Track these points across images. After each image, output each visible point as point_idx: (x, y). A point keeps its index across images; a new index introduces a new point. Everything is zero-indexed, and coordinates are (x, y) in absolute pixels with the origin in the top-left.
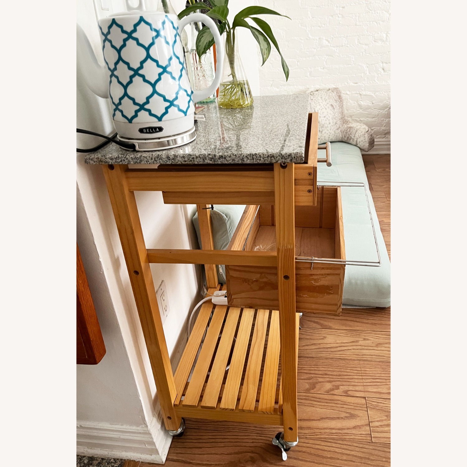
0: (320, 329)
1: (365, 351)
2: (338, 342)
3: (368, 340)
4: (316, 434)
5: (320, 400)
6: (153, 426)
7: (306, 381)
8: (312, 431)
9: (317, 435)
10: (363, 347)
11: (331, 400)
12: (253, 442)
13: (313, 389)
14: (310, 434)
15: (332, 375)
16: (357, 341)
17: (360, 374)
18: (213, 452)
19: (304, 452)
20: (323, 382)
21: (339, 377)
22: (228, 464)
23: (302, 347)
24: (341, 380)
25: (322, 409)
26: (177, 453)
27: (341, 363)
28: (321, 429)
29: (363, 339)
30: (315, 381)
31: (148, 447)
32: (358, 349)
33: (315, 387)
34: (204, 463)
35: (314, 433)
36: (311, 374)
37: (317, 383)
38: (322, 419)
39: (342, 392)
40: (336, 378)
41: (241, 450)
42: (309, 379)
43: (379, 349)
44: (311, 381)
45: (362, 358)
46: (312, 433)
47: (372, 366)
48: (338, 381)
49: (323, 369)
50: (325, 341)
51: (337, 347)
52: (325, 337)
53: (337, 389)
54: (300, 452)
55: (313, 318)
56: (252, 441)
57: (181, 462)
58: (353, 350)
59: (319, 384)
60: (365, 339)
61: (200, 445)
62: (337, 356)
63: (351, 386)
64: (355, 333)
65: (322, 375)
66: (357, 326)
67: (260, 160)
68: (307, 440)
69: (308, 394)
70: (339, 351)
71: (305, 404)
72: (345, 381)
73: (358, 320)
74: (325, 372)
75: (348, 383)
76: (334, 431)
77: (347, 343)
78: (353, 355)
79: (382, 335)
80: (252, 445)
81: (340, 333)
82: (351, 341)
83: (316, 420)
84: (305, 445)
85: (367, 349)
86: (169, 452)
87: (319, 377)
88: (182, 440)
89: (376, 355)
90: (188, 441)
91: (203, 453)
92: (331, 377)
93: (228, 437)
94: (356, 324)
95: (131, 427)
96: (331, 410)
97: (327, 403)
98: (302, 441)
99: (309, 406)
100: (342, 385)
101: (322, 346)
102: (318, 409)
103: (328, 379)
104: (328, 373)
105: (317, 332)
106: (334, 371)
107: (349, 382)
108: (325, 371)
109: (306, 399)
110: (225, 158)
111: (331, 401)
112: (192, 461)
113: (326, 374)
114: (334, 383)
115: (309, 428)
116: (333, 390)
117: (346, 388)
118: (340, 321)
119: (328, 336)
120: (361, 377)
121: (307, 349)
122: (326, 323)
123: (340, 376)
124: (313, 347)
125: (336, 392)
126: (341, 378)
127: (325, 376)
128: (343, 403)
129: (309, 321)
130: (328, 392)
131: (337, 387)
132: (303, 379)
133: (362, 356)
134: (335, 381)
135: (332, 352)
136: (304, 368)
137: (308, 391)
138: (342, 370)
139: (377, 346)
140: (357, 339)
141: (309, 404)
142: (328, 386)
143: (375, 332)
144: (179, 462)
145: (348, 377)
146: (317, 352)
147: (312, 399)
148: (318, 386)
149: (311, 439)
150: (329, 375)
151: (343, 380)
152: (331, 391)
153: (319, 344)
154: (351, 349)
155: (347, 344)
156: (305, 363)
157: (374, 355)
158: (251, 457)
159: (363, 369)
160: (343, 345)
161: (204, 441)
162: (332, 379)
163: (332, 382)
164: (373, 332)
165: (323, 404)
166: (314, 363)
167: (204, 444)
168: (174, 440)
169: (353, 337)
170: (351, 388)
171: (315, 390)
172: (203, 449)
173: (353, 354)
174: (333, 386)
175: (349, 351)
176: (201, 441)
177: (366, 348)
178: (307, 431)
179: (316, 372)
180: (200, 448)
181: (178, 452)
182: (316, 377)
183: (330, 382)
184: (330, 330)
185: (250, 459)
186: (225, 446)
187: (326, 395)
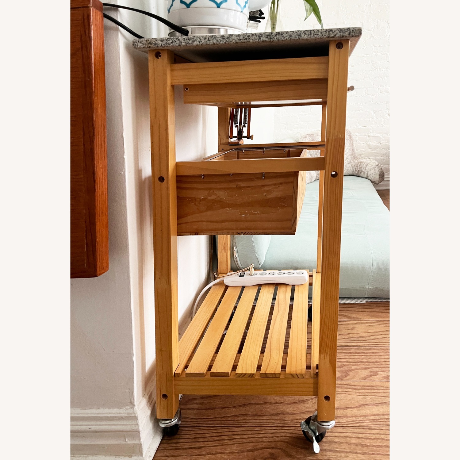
0: (347, 321)
2: (370, 331)
5: (355, 388)
6: (141, 408)
8: (350, 419)
9: (356, 423)
11: (369, 386)
12: (272, 437)
13: (346, 377)
14: (347, 423)
15: (367, 362)
19: (342, 443)
20: (357, 369)
21: (376, 364)
24: (379, 366)
25: (360, 396)
27: (378, 350)
28: (361, 416)
30: (347, 369)
31: (129, 442)
33: (348, 375)
35: (353, 421)
36: (341, 362)
37: (350, 371)
38: (361, 406)
39: (383, 378)
40: (372, 365)
41: (258, 447)
42: (340, 367)
44: (343, 369)
48: (376, 367)
49: (356, 357)
50: (355, 331)
51: (370, 336)
52: (354, 328)
53: (376, 375)
54: (336, 442)
56: (270, 435)
59: (353, 371)
61: (201, 445)
62: (372, 343)
65: (355, 362)
67: (318, 34)
68: (344, 429)
69: (341, 382)
70: (373, 339)
71: (338, 392)
72: (384, 367)
74: (359, 360)
76: (378, 417)
80: (272, 439)
81: (370, 323)
82: (385, 330)
83: (354, 408)
87: (352, 365)
91: (204, 453)
92: (367, 364)
93: (239, 433)
95: (111, 411)
97: (364, 389)
98: (338, 431)
99: (343, 393)
100: (381, 371)
101: (351, 336)
102: (354, 396)
103: (363, 366)
104: (363, 360)
105: (344, 324)
106: (369, 358)
108: (359, 358)
110: (282, 34)
113: (361, 362)
114: (370, 370)
115: (346, 416)
116: (371, 376)
118: (370, 313)
119: (357, 326)
122: (354, 316)
123: (376, 362)
124: (341, 337)
125: (374, 378)
127: (360, 364)
128: (385, 388)
130: (365, 379)
131: (376, 374)
134: (372, 368)
135: (364, 341)
137: (339, 379)
142: (365, 373)
146: (348, 342)
147: (346, 386)
148: (351, 374)
149: (349, 427)
150: (363, 362)
151: (382, 366)
152: (368, 377)
153: (348, 334)
154: (386, 337)
155: (381, 333)
158: (271, 454)
160: (376, 334)
161: (206, 440)
162: (367, 366)
163: (369, 368)
165: (360, 391)
166: (344, 352)
167: (206, 442)
168: (164, 441)
169: (387, 326)
171: (349, 377)
172: (203, 449)
174: (371, 372)
175: (384, 339)
178: (343, 420)
179: (348, 360)
181: (167, 454)
182: (349, 365)
183: (366, 369)
184: (359, 321)
185: (269, 456)
186: (234, 444)
187: (364, 382)
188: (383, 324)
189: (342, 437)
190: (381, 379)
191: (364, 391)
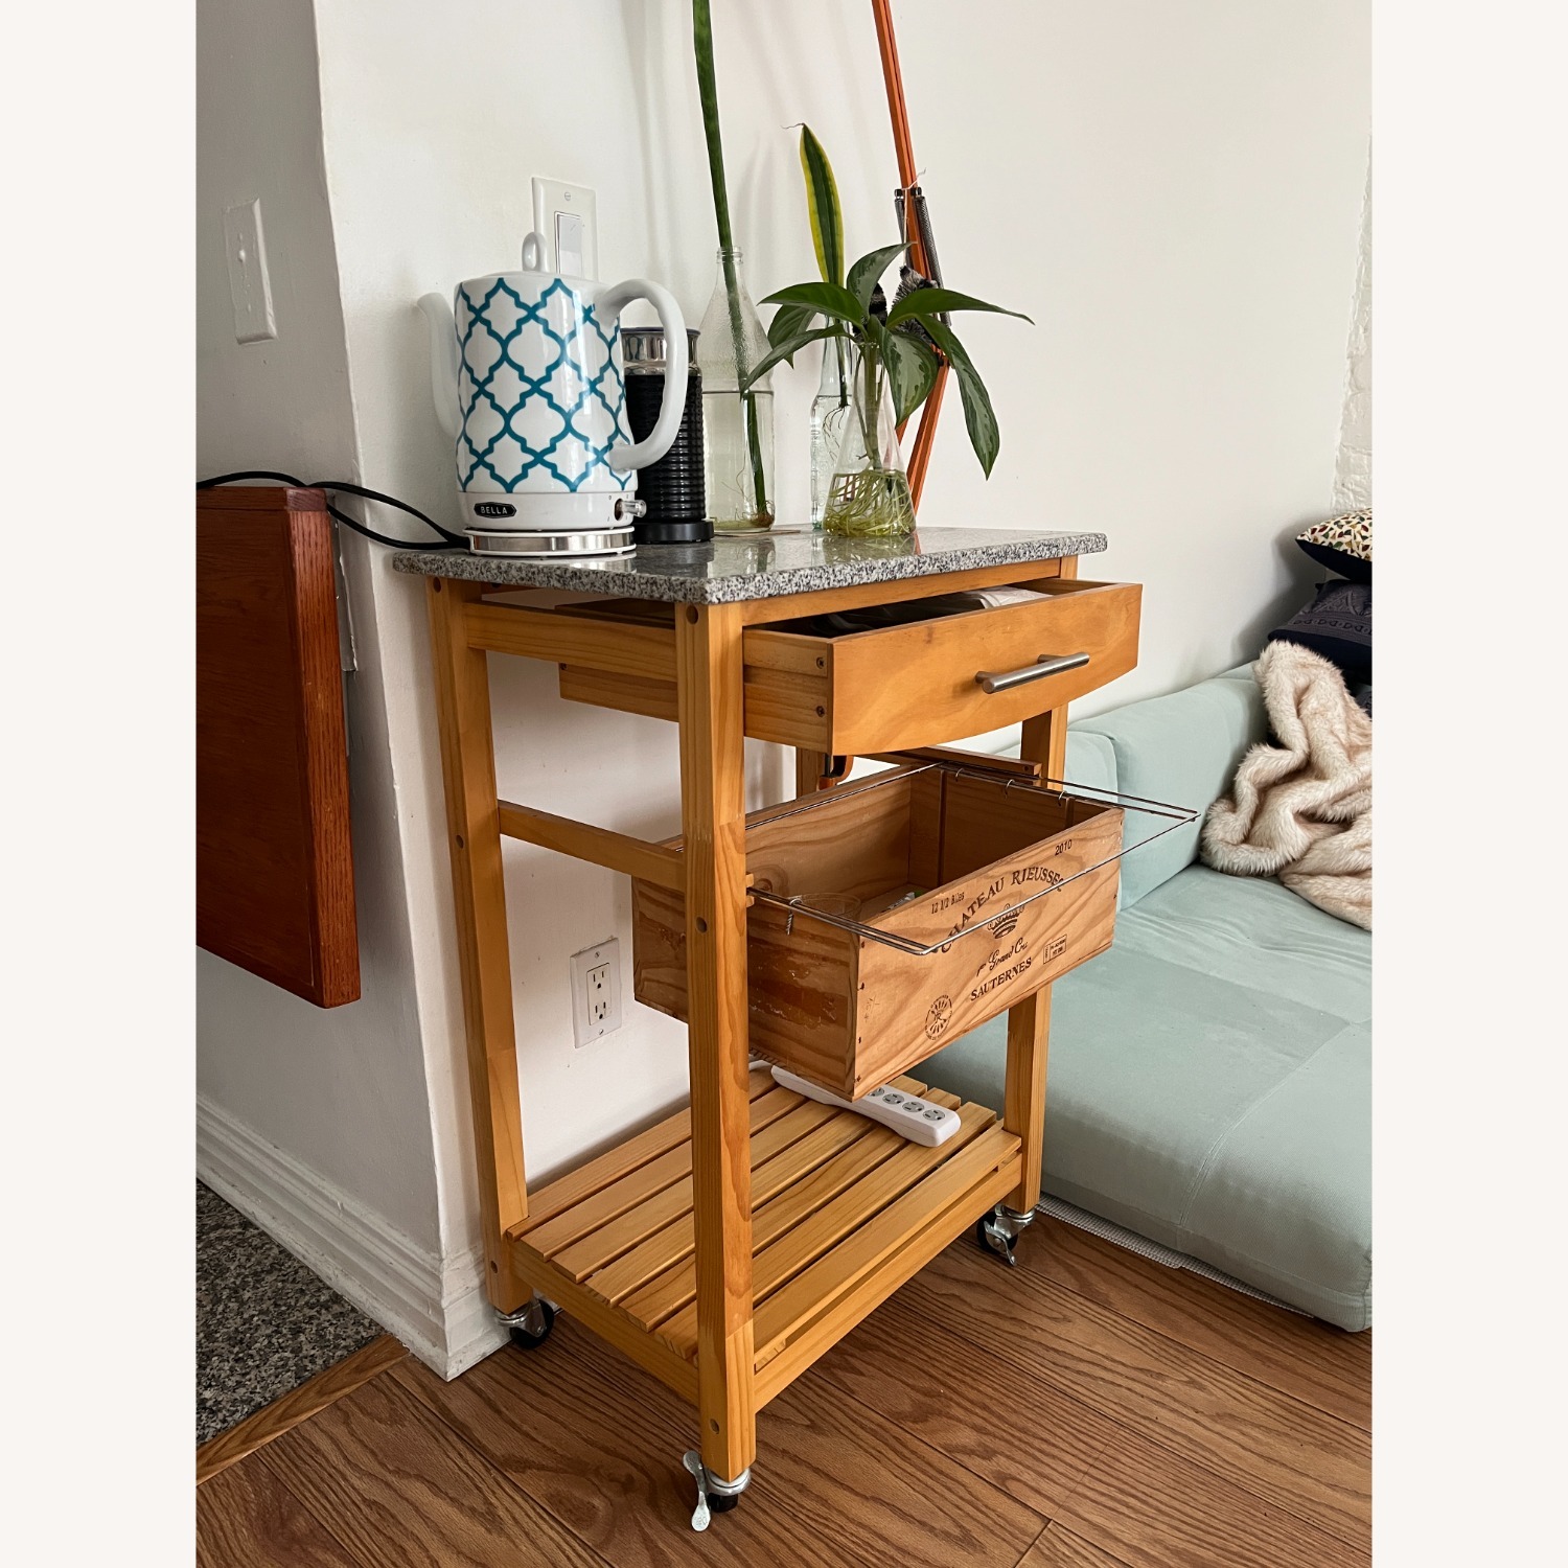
0: (1070, 1293)
1: (1164, 1410)
2: (1098, 1348)
3: (1202, 1388)
4: (827, 1523)
5: (908, 1457)
8: (823, 1511)
9: (827, 1526)
10: (1167, 1401)
11: (941, 1472)
12: (661, 1450)
13: (915, 1422)
14: (811, 1515)
15: (1000, 1417)
16: (1161, 1376)
17: (1090, 1461)
19: (760, 1543)
20: (959, 1420)
21: (1017, 1434)
23: (977, 1310)
24: (1017, 1443)
25: (894, 1478)
26: (491, 1377)
27: (1057, 1403)
28: (852, 1521)
29: (1185, 1379)
30: (938, 1405)
31: (432, 1318)
32: (1140, 1395)
33: (926, 1420)
34: (526, 1428)
35: (826, 1519)
36: (943, 1384)
37: (940, 1414)
38: (876, 1499)
39: (992, 1473)
40: (1003, 1430)
41: (621, 1451)
42: (927, 1393)
43: (1218, 1427)
44: (927, 1401)
45: (1135, 1425)
46: (818, 1515)
48: (1006, 1441)
49: (988, 1390)
50: (1060, 1329)
51: (1080, 1360)
52: (1066, 1319)
53: (984, 1458)
55: (1076, 1259)
56: (661, 1445)
57: (483, 1399)
58: (1124, 1390)
59: (944, 1419)
60: (1192, 1383)
61: (549, 1389)
63: (1032, 1473)
64: (1174, 1353)
65: (971, 1402)
66: (1200, 1339)
69: (891, 1426)
70: (1080, 1372)
72: (1026, 1452)
74: (988, 1402)
75: (1029, 1461)
76: (882, 1546)
77: (1123, 1364)
78: (1113, 1401)
80: (655, 1453)
81: (1124, 1329)
82: (1141, 1367)
83: (858, 1494)
85: (1172, 1410)
86: (478, 1366)
87: (959, 1404)
89: (1190, 1440)
91: (540, 1407)
92: (994, 1420)
93: (618, 1407)
94: (1202, 1331)
96: (920, 1497)
97: (923, 1472)
99: (867, 1452)
100: (1007, 1456)
101: (1036, 1335)
102: (884, 1472)
104: (995, 1408)
105: (1054, 1297)
106: (1015, 1411)
107: (1036, 1458)
108: (992, 1398)
111: (939, 1473)
112: (503, 1409)
113: (985, 1407)
114: (987, 1439)
115: (823, 1500)
116: (970, 1452)
117: (1013, 1469)
118: (1155, 1301)
119: (1079, 1320)
120: (1084, 1468)
121: (985, 1323)
122: (1103, 1288)
123: (1024, 1431)
124: (1009, 1326)
125: (974, 1463)
127: (979, 1411)
128: (968, 1497)
130: (951, 1451)
131: (988, 1454)
132: (908, 1385)
133: (1141, 1420)
134: (995, 1437)
135: (1054, 1366)
136: (936, 1363)
137: (897, 1417)
138: (1041, 1421)
139: (1216, 1419)
140: (1167, 1371)
141: (873, 1448)
142: (966, 1437)
143: (1245, 1380)
145: (1044, 1446)
146: (1008, 1344)
147: (890, 1442)
148: (934, 1422)
149: (805, 1526)
150: (992, 1412)
151: (1023, 1446)
152: (965, 1453)
153: (1034, 1328)
154: (1120, 1386)
155: (1120, 1369)
156: (951, 1351)
157: (1185, 1436)
158: (629, 1477)
159: (1110, 1451)
160: (1108, 1363)
161: (564, 1385)
162: (989, 1427)
163: (988, 1433)
164: (1240, 1377)
165: (912, 1470)
166: (976, 1364)
169: (1161, 1361)
170: (1026, 1476)
171: (919, 1426)
172: (547, 1399)
173: (1116, 1400)
174: (980, 1444)
175: (1111, 1386)
177: (1175, 1405)
179: (962, 1388)
180: (544, 1394)
182: (952, 1400)
183: (979, 1431)
184: (1099, 1310)
185: (624, 1480)
187: (940, 1455)
189: (772, 1533)
190: (988, 1472)
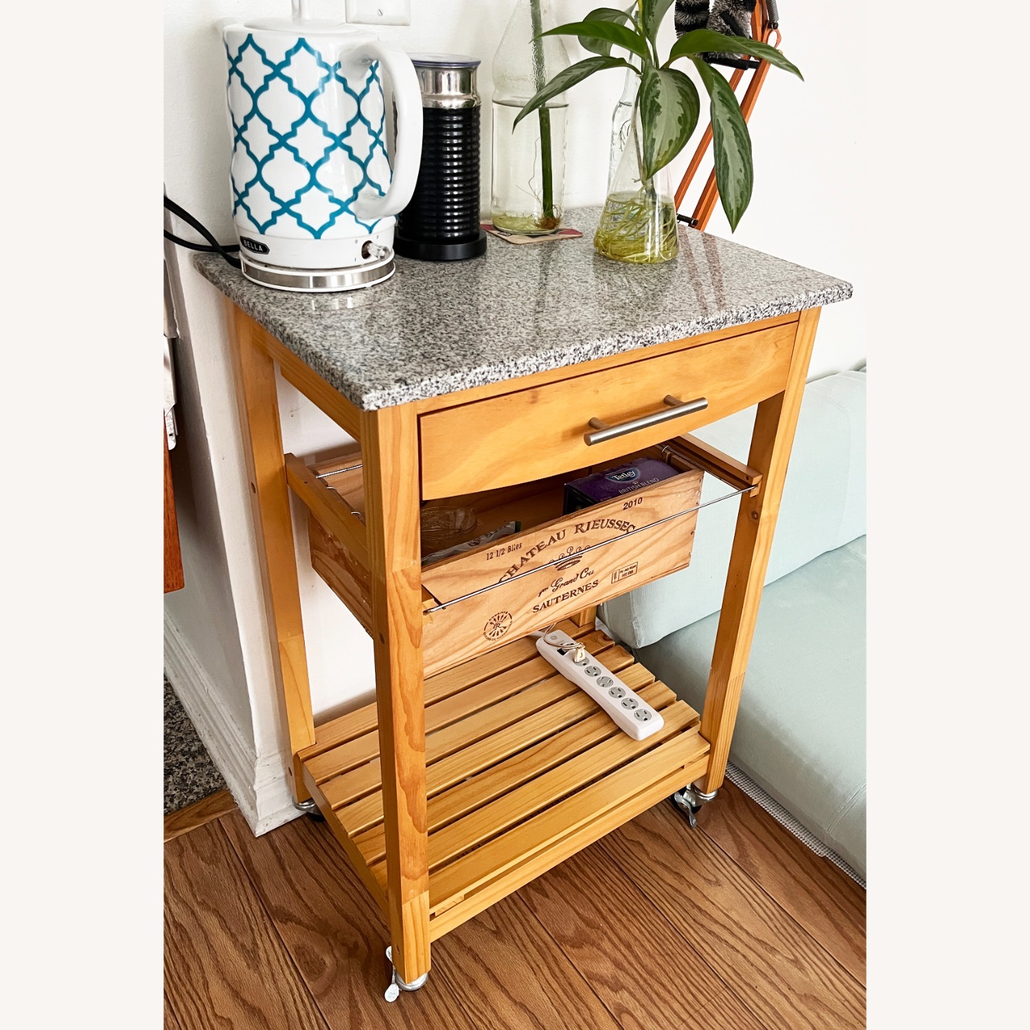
0: (728, 860)
1: (764, 982)
2: (733, 914)
3: (802, 968)
4: (481, 1016)
5: (557, 973)
7: (579, 922)
8: (481, 1005)
9: (480, 1020)
10: (770, 973)
11: (577, 994)
13: (572, 946)
14: (472, 1007)
15: (636, 957)
16: (773, 950)
17: (692, 1011)
18: (325, 884)
20: (605, 953)
21: (645, 975)
22: (319, 919)
23: (651, 860)
24: (642, 982)
25: (542, 992)
26: (287, 839)
27: (685, 956)
28: (499, 1019)
29: (792, 957)
30: (594, 937)
32: (752, 965)
33: (580, 947)
34: (298, 887)
35: (481, 1013)
36: (604, 918)
37: (593, 944)
38: (522, 1006)
39: (614, 1003)
40: (636, 970)
41: (358, 922)
42: (588, 923)
43: (802, 1007)
44: (588, 930)
45: (738, 989)
46: (477, 1009)
47: (737, 1021)
48: (634, 979)
49: (637, 933)
50: (710, 891)
51: (716, 922)
52: (718, 883)
53: (612, 990)
54: (424, 1013)
55: (744, 830)
57: (277, 856)
58: (740, 956)
59: (595, 949)
60: (796, 962)
61: (324, 859)
62: (693, 937)
63: (644, 1011)
64: (790, 930)
65: (620, 939)
66: (815, 924)
68: (457, 1010)
69: (554, 946)
70: (710, 932)
71: (528, 956)
72: (646, 992)
73: (836, 914)
74: (632, 941)
75: (645, 1001)
77: (748, 933)
78: (729, 966)
79: (847, 988)
81: (759, 902)
82: (760, 938)
83: (510, 997)
84: (444, 1012)
85: (771, 983)
86: (281, 828)
87: (610, 939)
88: (313, 827)
89: (776, 1012)
90: (318, 836)
91: (312, 871)
92: (632, 959)
94: (821, 918)
96: (554, 1010)
97: (564, 991)
98: (448, 1003)
99: (529, 963)
100: (631, 993)
101: (690, 893)
102: (536, 984)
103: (620, 957)
104: (636, 949)
106: (650, 955)
107: (651, 1000)
108: (636, 939)
109: (539, 950)
111: (574, 996)
112: (288, 868)
113: (629, 947)
114: (620, 974)
115: (484, 997)
116: (604, 982)
117: (631, 1004)
118: (792, 882)
119: (727, 887)
120: (685, 1016)
121: (654, 872)
123: (650, 973)
124: (669, 878)
125: (604, 992)
126: (645, 980)
127: (622, 948)
128: (590, 1021)
129: (728, 826)
130: (591, 977)
131: (617, 987)
132: (578, 913)
133: (742, 984)
134: (628, 973)
135: (694, 920)
136: (606, 900)
137: (560, 940)
138: (667, 969)
139: (803, 999)
140: (779, 946)
141: (535, 962)
142: (605, 968)
143: (840, 971)
144: (275, 853)
145: (661, 991)
146: (667, 896)
147: (550, 959)
148: (586, 950)
149: (465, 1015)
150: (632, 951)
151: (645, 986)
152: (598, 980)
153: (690, 885)
154: (738, 951)
155: (744, 937)
156: (620, 891)
157: (772, 1008)
158: (356, 945)
159: (710, 1008)
160: (735, 929)
161: (334, 857)
162: (626, 964)
163: (622, 969)
164: (836, 967)
165: (555, 986)
166: (635, 907)
167: (330, 860)
169: (776, 936)
170: (640, 1014)
171: (574, 951)
172: (319, 866)
173: (730, 964)
174: (614, 977)
175: (730, 950)
176: (331, 852)
177: (775, 979)
178: (474, 997)
179: (618, 926)
180: (319, 861)
181: (290, 838)
182: (606, 933)
183: (618, 965)
184: (746, 880)
185: (351, 946)
186: (347, 893)
187: (581, 979)
188: (778, 925)
189: (439, 1014)
190: (610, 1003)
191: (560, 992)
